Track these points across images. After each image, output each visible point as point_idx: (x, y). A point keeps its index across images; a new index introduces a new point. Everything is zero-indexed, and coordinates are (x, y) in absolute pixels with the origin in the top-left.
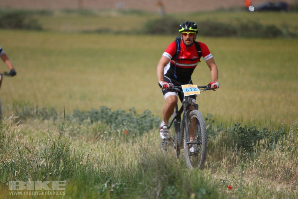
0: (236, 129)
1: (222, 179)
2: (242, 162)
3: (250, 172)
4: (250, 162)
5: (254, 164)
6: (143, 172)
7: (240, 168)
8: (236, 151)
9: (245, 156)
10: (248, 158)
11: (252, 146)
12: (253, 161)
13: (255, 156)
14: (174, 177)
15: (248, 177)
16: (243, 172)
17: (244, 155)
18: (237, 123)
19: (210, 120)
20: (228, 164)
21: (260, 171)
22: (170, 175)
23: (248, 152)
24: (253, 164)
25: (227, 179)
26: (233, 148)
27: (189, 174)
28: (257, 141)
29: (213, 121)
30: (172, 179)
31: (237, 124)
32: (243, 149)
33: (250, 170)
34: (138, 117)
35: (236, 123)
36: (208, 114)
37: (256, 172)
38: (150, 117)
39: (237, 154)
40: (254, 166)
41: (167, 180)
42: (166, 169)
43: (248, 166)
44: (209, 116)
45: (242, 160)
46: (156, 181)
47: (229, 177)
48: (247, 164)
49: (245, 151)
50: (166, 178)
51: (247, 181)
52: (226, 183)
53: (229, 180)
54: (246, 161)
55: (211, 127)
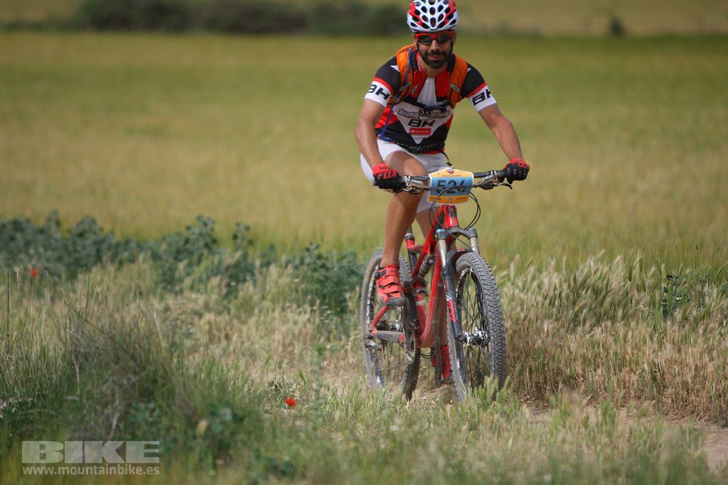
0: (307, 260)
1: (273, 383)
2: (322, 340)
3: (342, 363)
4: (340, 339)
5: (350, 343)
6: (77, 370)
7: (316, 353)
8: (305, 312)
9: (329, 324)
10: (337, 328)
11: (345, 300)
12: (348, 336)
13: (352, 323)
14: (155, 381)
15: (337, 374)
16: (325, 363)
17: (327, 321)
18: (311, 244)
19: (243, 239)
20: (287, 342)
22: (143, 374)
23: (335, 315)
24: (347, 345)
25: (287, 381)
26: (299, 307)
27: (192, 372)
28: (358, 288)
29: (251, 242)
30: (150, 385)
31: (312, 248)
32: (325, 307)
33: (340, 357)
34: (67, 235)
35: (307, 245)
36: (238, 225)
37: (355, 362)
38: (95, 233)
39: (309, 320)
40: (351, 348)
41: (137, 387)
42: (135, 361)
43: (336, 349)
44: (242, 228)
45: (321, 335)
46: (109, 392)
47: (289, 377)
48: (333, 344)
49: (329, 312)
50: (134, 384)
51: (333, 384)
52: (282, 391)
53: (292, 384)
54: (331, 338)
55: (245, 256)
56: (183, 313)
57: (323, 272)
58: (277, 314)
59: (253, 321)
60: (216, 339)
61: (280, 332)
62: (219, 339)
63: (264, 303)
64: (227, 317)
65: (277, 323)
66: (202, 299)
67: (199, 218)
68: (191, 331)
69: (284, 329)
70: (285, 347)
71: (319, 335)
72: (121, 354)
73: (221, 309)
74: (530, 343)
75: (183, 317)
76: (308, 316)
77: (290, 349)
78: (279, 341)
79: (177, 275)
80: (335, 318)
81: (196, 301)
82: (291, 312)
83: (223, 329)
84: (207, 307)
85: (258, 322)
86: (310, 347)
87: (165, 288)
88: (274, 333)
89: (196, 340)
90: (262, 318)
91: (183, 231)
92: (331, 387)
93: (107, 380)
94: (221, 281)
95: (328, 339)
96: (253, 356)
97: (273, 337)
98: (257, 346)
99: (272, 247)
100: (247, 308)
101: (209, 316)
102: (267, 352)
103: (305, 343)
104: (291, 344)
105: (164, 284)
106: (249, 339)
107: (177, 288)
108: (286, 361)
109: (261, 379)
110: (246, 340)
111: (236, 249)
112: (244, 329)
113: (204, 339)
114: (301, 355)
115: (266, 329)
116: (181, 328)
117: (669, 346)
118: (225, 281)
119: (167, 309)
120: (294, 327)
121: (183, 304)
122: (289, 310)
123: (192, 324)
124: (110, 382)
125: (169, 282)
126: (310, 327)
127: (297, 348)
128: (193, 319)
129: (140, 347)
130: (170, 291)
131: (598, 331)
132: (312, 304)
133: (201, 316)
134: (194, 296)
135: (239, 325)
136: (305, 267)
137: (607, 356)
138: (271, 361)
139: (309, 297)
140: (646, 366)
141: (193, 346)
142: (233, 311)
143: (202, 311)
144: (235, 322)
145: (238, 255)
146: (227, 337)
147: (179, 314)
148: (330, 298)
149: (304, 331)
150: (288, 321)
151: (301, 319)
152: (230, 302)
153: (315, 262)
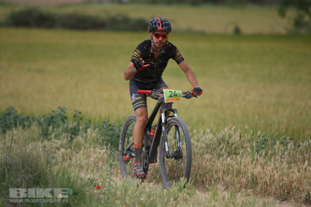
0: (105, 127)
1: (90, 179)
2: (111, 161)
6: (7, 172)
7: (109, 166)
8: (104, 149)
9: (114, 154)
10: (117, 156)
14: (40, 177)
15: (117, 176)
16: (112, 171)
17: (113, 153)
19: (78, 117)
20: (96, 161)
21: (129, 170)
22: (35, 174)
25: (95, 178)
26: (101, 147)
27: (55, 173)
29: (81, 119)
30: (38, 179)
31: (106, 121)
32: (112, 147)
33: (119, 168)
34: (1, 115)
35: (104, 120)
36: (76, 111)
38: (14, 113)
39: (105, 152)
41: (32, 180)
42: (31, 168)
43: (117, 165)
44: (78, 113)
45: (111, 159)
46: (20, 181)
47: (97, 177)
48: (115, 163)
49: (114, 149)
50: (31, 178)
51: (116, 180)
52: (94, 182)
53: (97, 180)
54: (115, 160)
55: (79, 124)
56: (51, 148)
57: (112, 132)
58: (92, 149)
59: (81, 152)
60: (66, 160)
61: (93, 157)
62: (67, 159)
63: (86, 145)
64: (70, 150)
65: (92, 153)
66: (59, 143)
67: (59, 108)
68: (54, 156)
69: (95, 156)
70: (95, 163)
71: (109, 159)
72: (25, 165)
73: (68, 147)
74: (200, 164)
75: (51, 150)
76: (105, 150)
77: (97, 164)
78: (92, 161)
79: (49, 132)
80: (117, 152)
81: (57, 143)
82: (98, 148)
83: (68, 155)
84: (62, 146)
85: (83, 152)
86: (106, 164)
87: (44, 137)
88: (90, 157)
89: (57, 160)
90: (86, 151)
91: (51, 113)
92: (115, 181)
93: (20, 176)
94: (68, 135)
95: (114, 161)
96: (81, 167)
97: (90, 159)
98: (83, 163)
99: (90, 121)
100: (79, 147)
101: (62, 150)
102: (87, 166)
103: (103, 162)
104: (98, 162)
105: (43, 136)
106: (80, 160)
107: (49, 138)
108: (95, 169)
109: (85, 177)
110: (78, 160)
111: (75, 121)
112: (78, 155)
113: (60, 160)
114: (102, 167)
115: (87, 156)
116: (50, 154)
117: (259, 166)
118: (69, 135)
119: (45, 147)
120: (99, 155)
121: (51, 144)
122: (97, 148)
123: (55, 153)
124: (21, 177)
125: (46, 135)
126: (106, 156)
127: (100, 164)
128: (55, 151)
129: (34, 162)
130: (46, 139)
131: (229, 159)
132: (107, 145)
133: (59, 150)
134: (56, 141)
135: (76, 154)
136: (104, 130)
137: (233, 170)
138: (89, 170)
139: (105, 142)
140: (249, 175)
141: (55, 162)
142: (73, 148)
143: (59, 148)
144: (74, 152)
145: (75, 124)
146: (70, 159)
147: (50, 149)
148: (114, 143)
149: (103, 157)
150: (96, 152)
151: (102, 152)
152: (71, 144)
153: (108, 127)
